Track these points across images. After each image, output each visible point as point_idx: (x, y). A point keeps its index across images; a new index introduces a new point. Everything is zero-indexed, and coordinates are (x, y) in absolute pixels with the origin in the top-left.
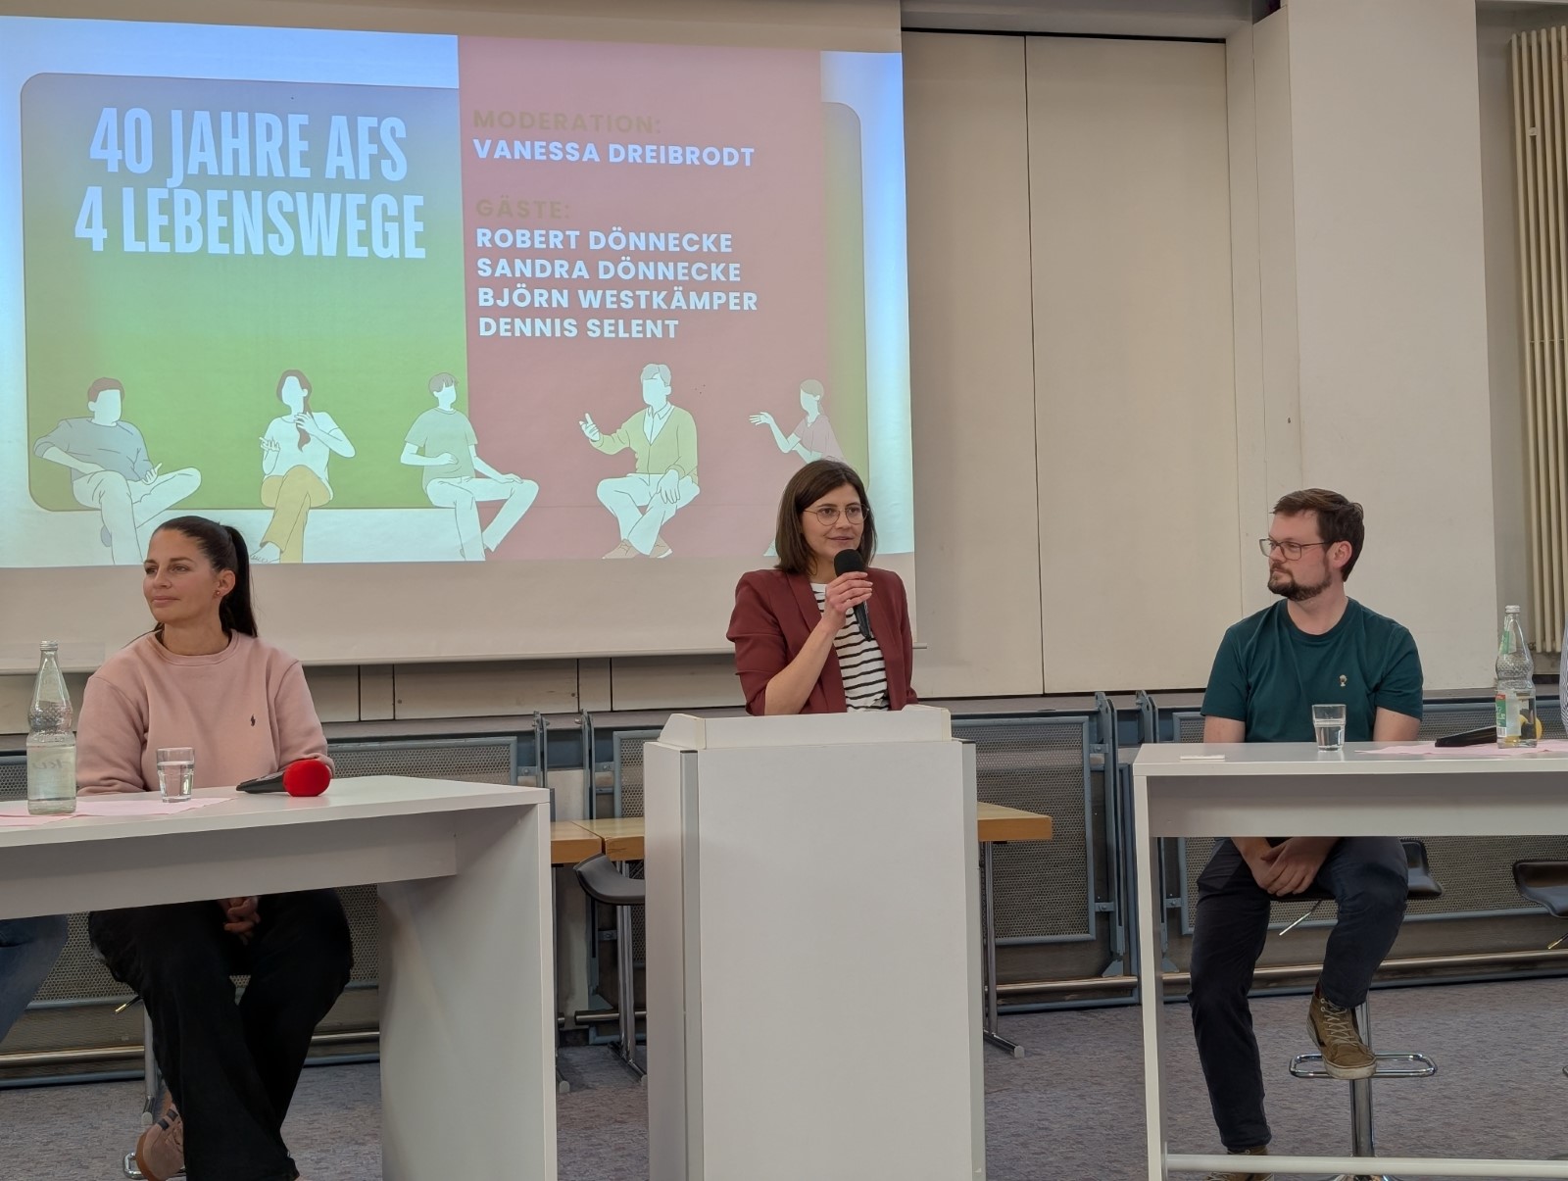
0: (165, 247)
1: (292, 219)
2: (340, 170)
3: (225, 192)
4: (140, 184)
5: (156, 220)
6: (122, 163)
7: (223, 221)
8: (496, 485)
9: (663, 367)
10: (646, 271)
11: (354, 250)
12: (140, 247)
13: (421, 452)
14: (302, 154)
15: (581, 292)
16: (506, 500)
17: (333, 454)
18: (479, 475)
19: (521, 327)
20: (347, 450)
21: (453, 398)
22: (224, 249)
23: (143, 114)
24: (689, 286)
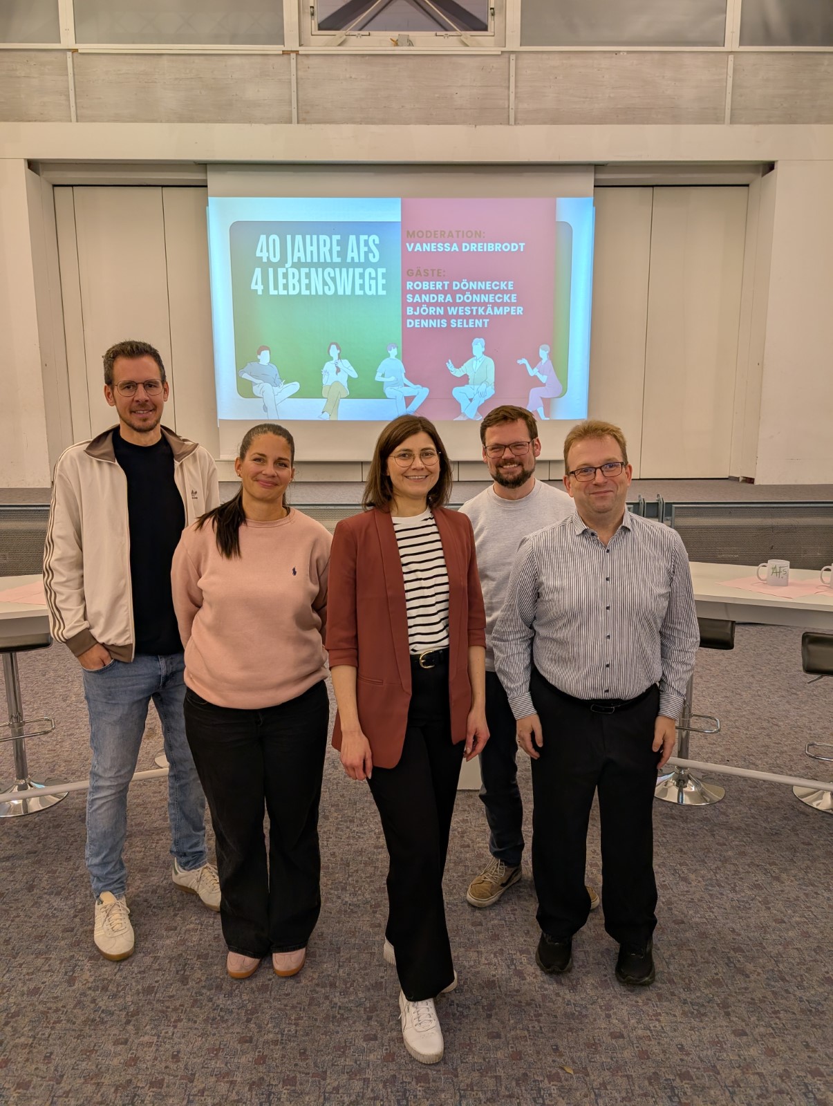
0: (285, 293)
1: (334, 279)
2: (353, 258)
3: (308, 269)
4: (276, 266)
5: (281, 281)
6: (268, 258)
7: (307, 281)
8: (412, 389)
9: (482, 339)
10: (476, 298)
11: (358, 292)
12: (275, 293)
13: (383, 376)
14: (338, 252)
15: (449, 308)
16: (415, 396)
17: (349, 377)
18: (406, 385)
19: (425, 323)
20: (354, 375)
21: (396, 353)
22: (307, 293)
23: (275, 237)
24: (495, 304)
